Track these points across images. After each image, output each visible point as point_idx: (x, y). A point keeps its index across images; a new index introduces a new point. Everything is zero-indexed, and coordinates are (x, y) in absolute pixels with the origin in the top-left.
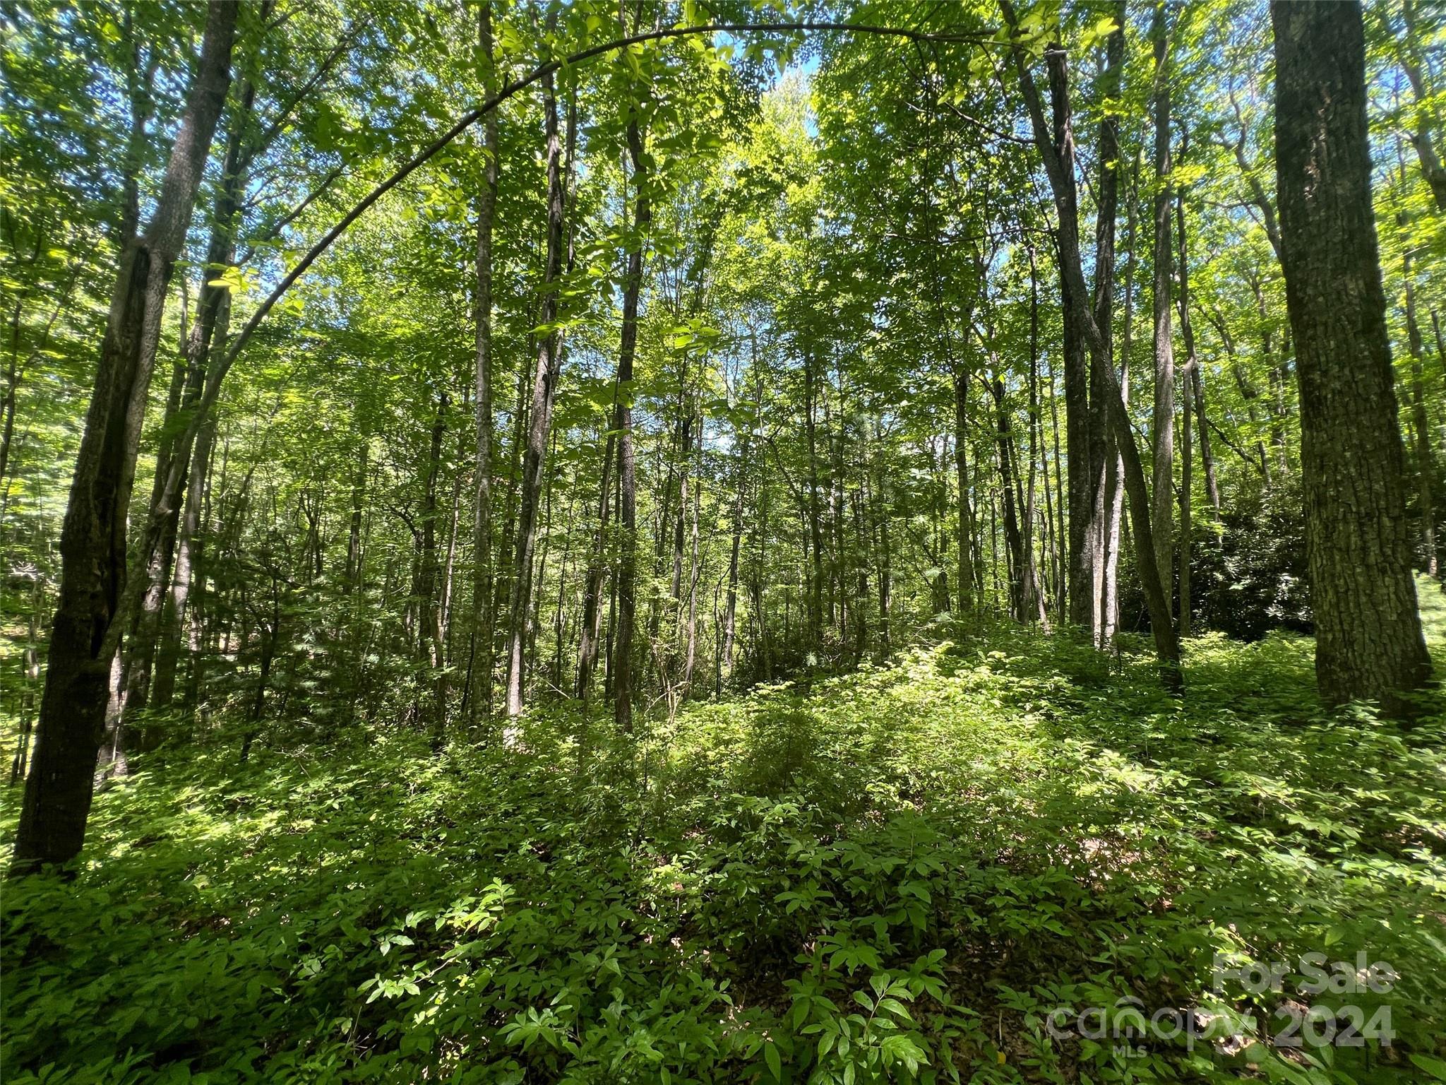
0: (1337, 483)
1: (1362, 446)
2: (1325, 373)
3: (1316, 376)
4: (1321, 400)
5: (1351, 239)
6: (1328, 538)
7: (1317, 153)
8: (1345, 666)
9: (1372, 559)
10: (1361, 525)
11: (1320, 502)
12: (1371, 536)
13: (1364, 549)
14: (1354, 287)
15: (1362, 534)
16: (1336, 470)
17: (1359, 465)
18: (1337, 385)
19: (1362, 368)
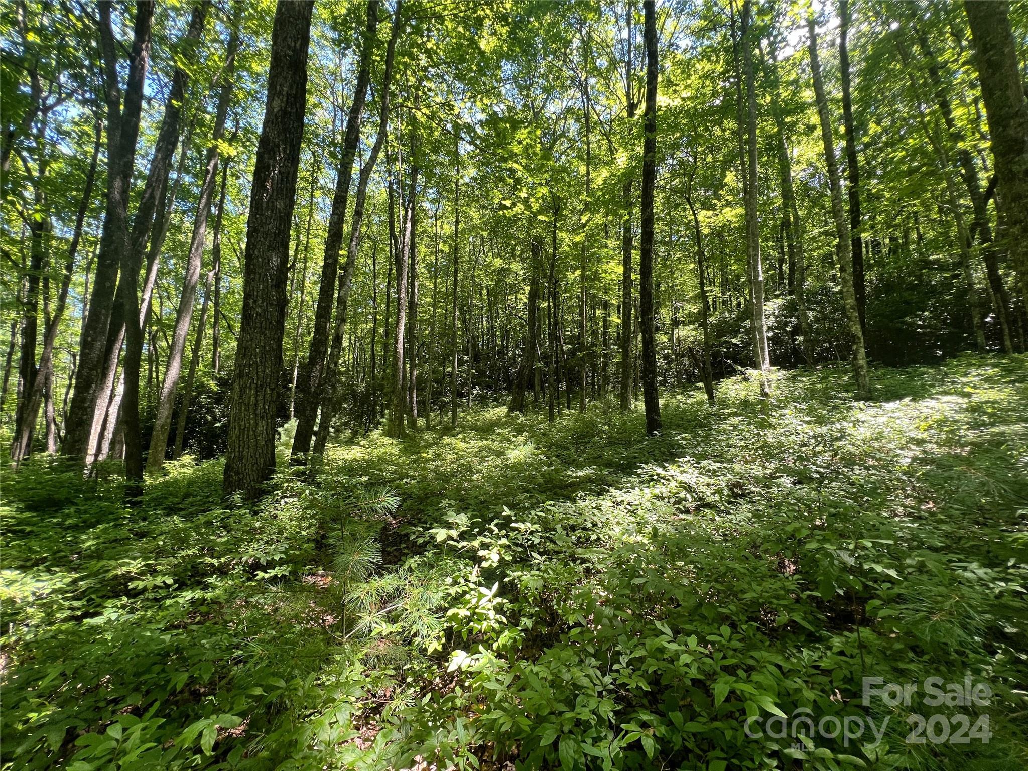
0: (250, 366)
1: (264, 347)
2: (255, 302)
3: (251, 301)
4: (251, 316)
5: (279, 234)
6: (241, 397)
7: (273, 179)
8: (237, 473)
9: (258, 411)
10: (257, 391)
11: (240, 376)
12: (261, 397)
13: (256, 405)
14: (275, 261)
15: (257, 396)
16: (251, 359)
17: (261, 358)
18: (259, 310)
19: (272, 304)
